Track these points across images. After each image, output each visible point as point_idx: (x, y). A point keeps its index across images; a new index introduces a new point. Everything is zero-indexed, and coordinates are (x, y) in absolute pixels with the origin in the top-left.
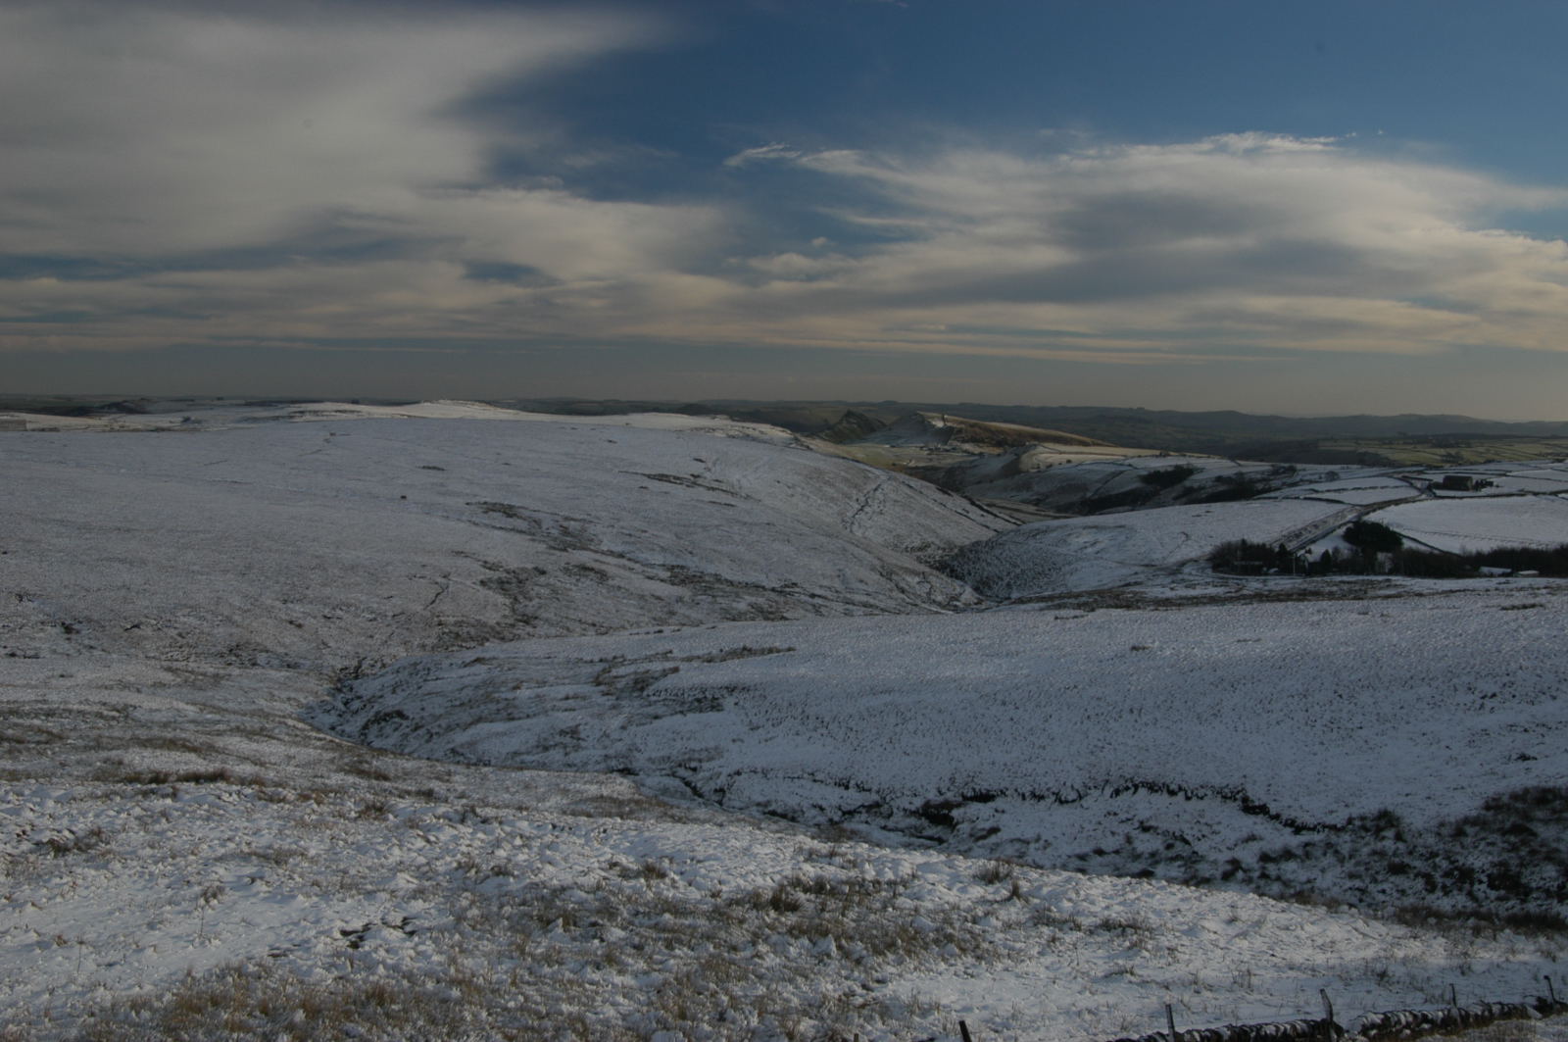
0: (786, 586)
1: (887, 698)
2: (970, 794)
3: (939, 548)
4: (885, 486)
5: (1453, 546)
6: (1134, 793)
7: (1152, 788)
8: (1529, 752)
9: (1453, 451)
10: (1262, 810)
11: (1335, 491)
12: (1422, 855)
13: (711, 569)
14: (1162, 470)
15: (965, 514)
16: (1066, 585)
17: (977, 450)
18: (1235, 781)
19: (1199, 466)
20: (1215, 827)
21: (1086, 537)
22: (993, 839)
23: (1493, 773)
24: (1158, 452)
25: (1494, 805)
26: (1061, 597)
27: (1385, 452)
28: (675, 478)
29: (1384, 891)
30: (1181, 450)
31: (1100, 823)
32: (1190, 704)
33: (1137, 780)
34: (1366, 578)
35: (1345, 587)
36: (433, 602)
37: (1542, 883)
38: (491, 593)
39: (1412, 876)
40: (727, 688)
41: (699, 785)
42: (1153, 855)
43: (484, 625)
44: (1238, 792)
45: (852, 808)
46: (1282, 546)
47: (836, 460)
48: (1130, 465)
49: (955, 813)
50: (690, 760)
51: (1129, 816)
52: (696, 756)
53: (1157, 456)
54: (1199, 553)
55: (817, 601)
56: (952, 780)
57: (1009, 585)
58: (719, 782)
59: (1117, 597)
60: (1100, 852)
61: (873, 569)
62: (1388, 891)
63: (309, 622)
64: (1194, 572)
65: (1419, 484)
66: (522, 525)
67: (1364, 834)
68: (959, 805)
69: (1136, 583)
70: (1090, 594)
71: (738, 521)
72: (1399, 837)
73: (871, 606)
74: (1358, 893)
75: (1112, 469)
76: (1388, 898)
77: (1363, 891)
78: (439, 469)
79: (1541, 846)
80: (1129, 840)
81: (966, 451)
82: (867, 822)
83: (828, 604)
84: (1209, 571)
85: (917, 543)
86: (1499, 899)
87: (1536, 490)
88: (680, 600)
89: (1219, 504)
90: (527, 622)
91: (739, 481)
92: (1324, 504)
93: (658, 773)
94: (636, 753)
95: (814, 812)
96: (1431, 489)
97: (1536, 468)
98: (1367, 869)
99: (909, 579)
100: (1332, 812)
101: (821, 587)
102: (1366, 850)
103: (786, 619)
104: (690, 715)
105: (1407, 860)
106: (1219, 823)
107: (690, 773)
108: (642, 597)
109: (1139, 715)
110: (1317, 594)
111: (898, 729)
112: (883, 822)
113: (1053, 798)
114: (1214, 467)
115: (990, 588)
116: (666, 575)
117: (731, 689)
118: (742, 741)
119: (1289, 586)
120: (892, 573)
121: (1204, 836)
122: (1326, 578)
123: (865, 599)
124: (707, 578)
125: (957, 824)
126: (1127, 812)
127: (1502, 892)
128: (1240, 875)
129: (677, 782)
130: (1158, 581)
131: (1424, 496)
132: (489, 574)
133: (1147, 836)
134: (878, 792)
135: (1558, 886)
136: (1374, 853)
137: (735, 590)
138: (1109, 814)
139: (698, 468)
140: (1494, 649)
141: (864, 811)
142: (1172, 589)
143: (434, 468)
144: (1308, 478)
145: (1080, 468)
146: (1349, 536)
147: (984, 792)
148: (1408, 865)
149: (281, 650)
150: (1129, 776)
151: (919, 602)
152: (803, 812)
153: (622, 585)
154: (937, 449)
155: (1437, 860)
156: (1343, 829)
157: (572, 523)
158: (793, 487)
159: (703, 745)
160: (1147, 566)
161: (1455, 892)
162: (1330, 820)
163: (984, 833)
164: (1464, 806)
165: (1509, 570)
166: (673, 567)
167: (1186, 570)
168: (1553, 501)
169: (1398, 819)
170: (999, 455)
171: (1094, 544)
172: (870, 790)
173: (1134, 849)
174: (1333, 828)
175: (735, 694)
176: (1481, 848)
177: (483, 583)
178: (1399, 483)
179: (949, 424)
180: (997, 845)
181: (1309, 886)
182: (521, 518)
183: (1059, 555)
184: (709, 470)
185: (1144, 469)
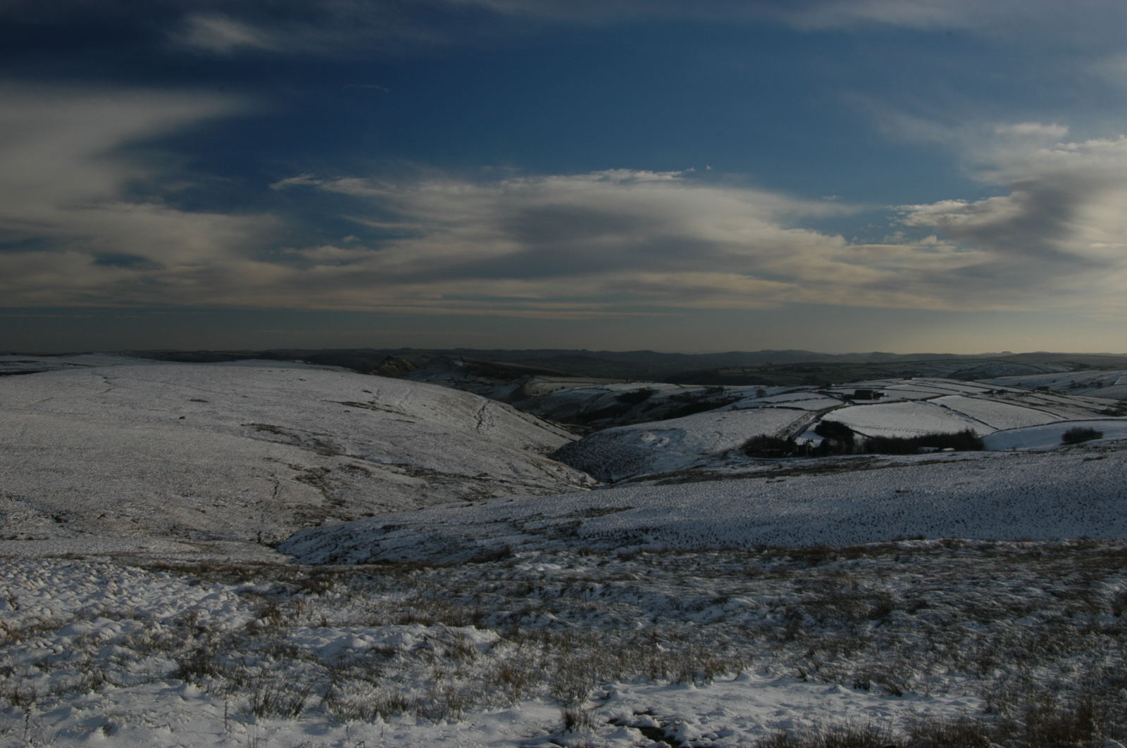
0: (481, 475)
4: (488, 407)
14: (630, 392)
16: (652, 469)
17: (489, 381)
19: (656, 389)
24: (625, 381)
28: (362, 404)
30: (641, 378)
36: (276, 493)
38: (306, 485)
43: (316, 508)
54: (734, 446)
55: (508, 484)
61: (527, 462)
63: (208, 509)
65: (837, 396)
66: (287, 439)
69: (702, 466)
71: (424, 433)
73: (541, 487)
78: (204, 401)
81: (481, 383)
84: (747, 457)
87: (911, 398)
88: (423, 486)
90: (341, 505)
91: (401, 405)
92: (791, 410)
96: (847, 399)
99: (551, 468)
101: (502, 475)
108: (399, 485)
114: (666, 389)
116: (402, 470)
119: (812, 463)
120: (539, 464)
122: (834, 457)
123: (534, 482)
124: (429, 472)
130: (719, 464)
131: (847, 404)
132: (297, 473)
137: (453, 479)
139: (370, 397)
142: (733, 468)
143: (199, 401)
145: (573, 392)
146: (819, 431)
149: (203, 529)
153: (381, 477)
157: (320, 437)
158: (435, 408)
160: (703, 454)
165: (937, 448)
166: (402, 465)
167: (732, 456)
168: (925, 405)
171: (661, 441)
177: (298, 479)
178: (822, 396)
179: (467, 364)
182: (283, 434)
183: (640, 449)
184: (378, 399)
185: (618, 392)
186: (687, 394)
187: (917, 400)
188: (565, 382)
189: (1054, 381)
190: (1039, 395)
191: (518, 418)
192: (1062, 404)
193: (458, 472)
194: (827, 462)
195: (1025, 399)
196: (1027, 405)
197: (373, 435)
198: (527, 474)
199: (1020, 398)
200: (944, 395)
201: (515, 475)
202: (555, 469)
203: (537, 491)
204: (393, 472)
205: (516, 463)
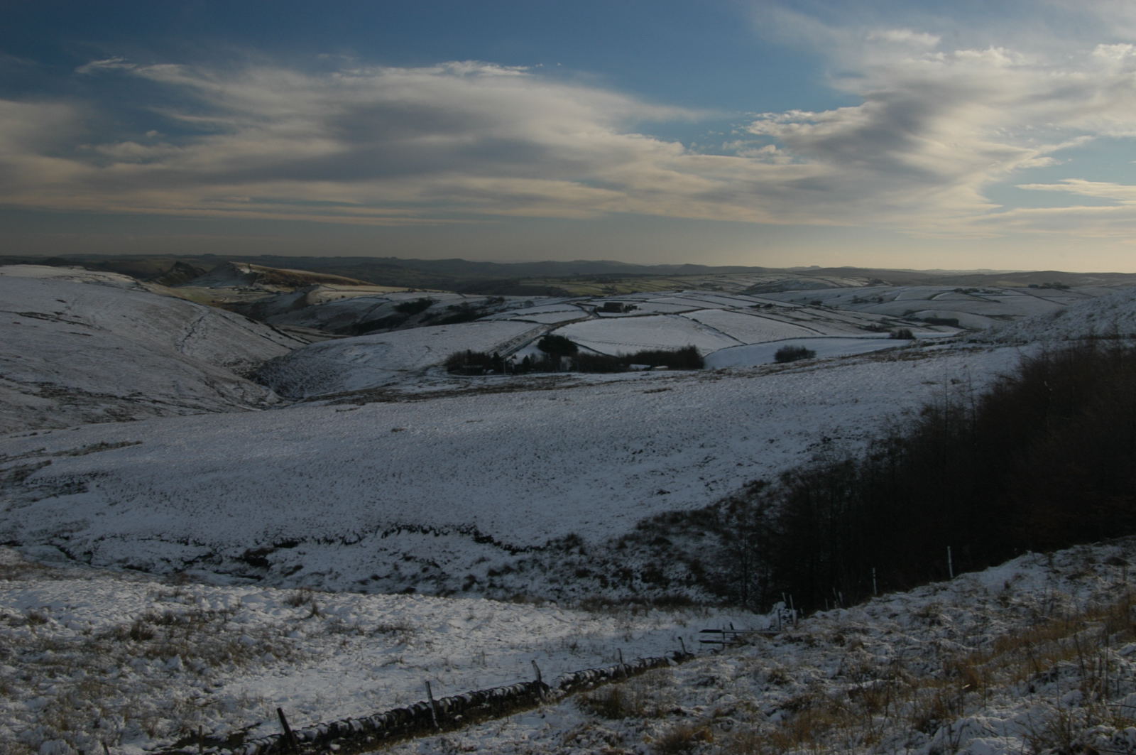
0: (133, 395)
1: (214, 475)
2: (279, 542)
3: (249, 363)
4: (206, 318)
5: (612, 351)
6: (398, 533)
7: (411, 529)
8: (666, 489)
9: (610, 286)
10: (488, 540)
11: (532, 314)
12: (598, 563)
13: (74, 384)
14: (410, 302)
15: (268, 337)
17: (275, 290)
18: (469, 520)
19: (437, 298)
20: (457, 554)
21: (357, 352)
22: (298, 574)
23: (643, 504)
24: (407, 289)
25: (643, 526)
26: (340, 395)
27: (565, 287)
28: (43, 315)
29: (573, 590)
30: (423, 287)
31: (375, 557)
32: (435, 468)
33: (400, 524)
34: (554, 374)
35: (540, 381)
37: (676, 575)
39: (592, 578)
40: (90, 474)
41: (71, 550)
42: (414, 577)
44: (471, 528)
45: (191, 559)
46: (496, 354)
47: (168, 299)
48: (387, 299)
49: (269, 557)
50: (63, 531)
51: (395, 550)
52: (68, 528)
53: (406, 292)
54: (438, 361)
55: (158, 405)
56: (266, 533)
57: (302, 388)
58: (87, 546)
59: (380, 394)
60: (376, 578)
61: (200, 380)
62: (577, 589)
64: (435, 374)
65: (588, 309)
67: (558, 551)
68: (271, 551)
69: (394, 384)
70: (361, 392)
71: (94, 347)
72: (582, 552)
73: (199, 407)
74: (556, 592)
75: (374, 302)
76: (576, 594)
77: (559, 591)
79: (675, 551)
80: (396, 567)
81: (267, 291)
82: (203, 569)
83: (166, 407)
84: (445, 373)
85: (233, 359)
86: (650, 588)
87: (665, 311)
88: (50, 409)
89: (451, 325)
91: (93, 316)
92: (523, 323)
93: (38, 543)
94: (19, 529)
95: (163, 564)
96: (596, 312)
97: (665, 296)
98: (562, 576)
99: (227, 386)
100: (536, 538)
101: (160, 394)
102: (560, 562)
103: (134, 420)
104: (61, 497)
105: (588, 567)
106: (459, 551)
107: (64, 541)
108: (19, 408)
109: (400, 478)
110: (521, 387)
111: (223, 498)
112: (215, 568)
113: (340, 541)
114: (447, 299)
115: (288, 391)
116: (37, 390)
117: (93, 475)
118: (104, 514)
119: (501, 382)
120: (214, 382)
121: (449, 561)
122: (527, 376)
123: (194, 402)
124: (71, 392)
125: (271, 564)
126: (394, 548)
127: (651, 584)
128: (475, 586)
129: (54, 549)
130: (410, 382)
131: (591, 317)
133: (409, 564)
134: (210, 545)
135: (687, 577)
136: (566, 564)
137: (94, 399)
138: (381, 550)
139: (60, 307)
140: (641, 420)
141: (200, 560)
142: (420, 387)
144: (513, 305)
145: (351, 301)
146: (542, 346)
147: (289, 540)
148: (589, 571)
150: (394, 522)
151: (235, 403)
152: (154, 564)
154: (246, 289)
155: (608, 566)
156: (544, 549)
158: (136, 319)
159: (73, 519)
160: (401, 371)
161: (621, 586)
162: (535, 544)
163: (291, 570)
164: (624, 527)
165: (649, 366)
166: (43, 384)
167: (429, 373)
168: (676, 318)
169: (581, 539)
170: (292, 293)
171: (363, 356)
172: (204, 545)
173: (400, 574)
174: (538, 549)
175: (96, 479)
176: (636, 555)
178: (574, 308)
179: (254, 271)
180: (301, 578)
181: (523, 590)
183: (338, 365)
184: (69, 308)
185: (397, 301)
186: (466, 303)
187: (670, 314)
188: (352, 291)
189: (839, 296)
190: (808, 310)
191: (242, 330)
195: (791, 314)
196: (789, 320)
197: (28, 349)
198: (191, 393)
199: (786, 313)
200: (703, 309)
201: (175, 395)
202: (233, 387)
204: (24, 393)
205: (184, 381)
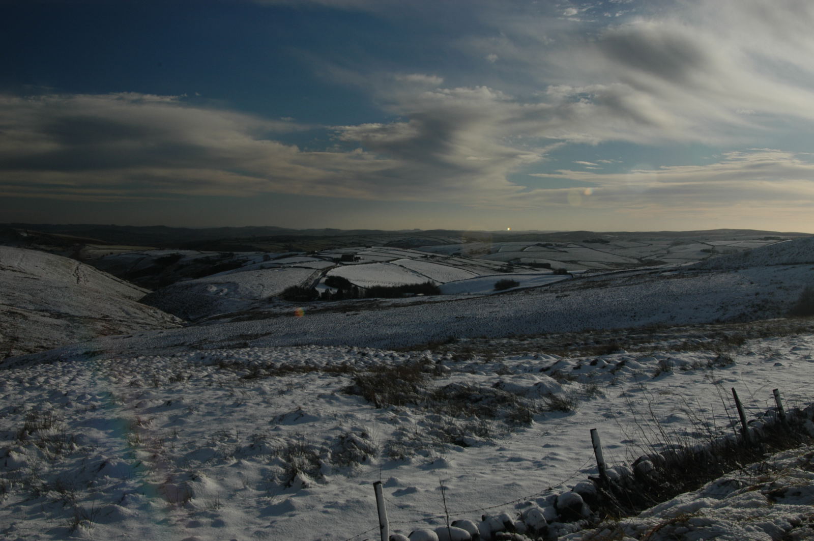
14: (164, 257)
19: (183, 254)
24: (159, 248)
47: (52, 254)
64: (281, 302)
65: (329, 259)
87: (379, 260)
92: (303, 269)
142: (281, 309)
145: (120, 256)
146: (328, 283)
153: (35, 319)
160: (255, 299)
167: (276, 300)
168: (389, 265)
171: (222, 291)
179: (30, 235)
185: (155, 256)
186: (207, 257)
187: (383, 262)
190: (456, 258)
191: (102, 276)
192: (472, 265)
193: (87, 315)
194: (346, 303)
195: (449, 261)
197: (14, 289)
198: (136, 315)
199: (446, 261)
200: (398, 259)
201: (128, 317)
202: (152, 311)
203: (148, 328)
204: (42, 316)
205: (126, 308)
